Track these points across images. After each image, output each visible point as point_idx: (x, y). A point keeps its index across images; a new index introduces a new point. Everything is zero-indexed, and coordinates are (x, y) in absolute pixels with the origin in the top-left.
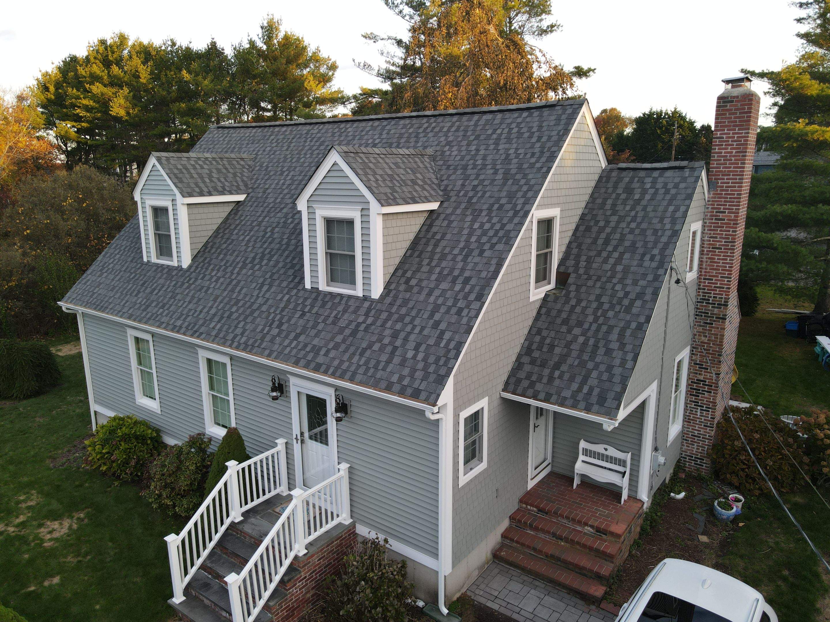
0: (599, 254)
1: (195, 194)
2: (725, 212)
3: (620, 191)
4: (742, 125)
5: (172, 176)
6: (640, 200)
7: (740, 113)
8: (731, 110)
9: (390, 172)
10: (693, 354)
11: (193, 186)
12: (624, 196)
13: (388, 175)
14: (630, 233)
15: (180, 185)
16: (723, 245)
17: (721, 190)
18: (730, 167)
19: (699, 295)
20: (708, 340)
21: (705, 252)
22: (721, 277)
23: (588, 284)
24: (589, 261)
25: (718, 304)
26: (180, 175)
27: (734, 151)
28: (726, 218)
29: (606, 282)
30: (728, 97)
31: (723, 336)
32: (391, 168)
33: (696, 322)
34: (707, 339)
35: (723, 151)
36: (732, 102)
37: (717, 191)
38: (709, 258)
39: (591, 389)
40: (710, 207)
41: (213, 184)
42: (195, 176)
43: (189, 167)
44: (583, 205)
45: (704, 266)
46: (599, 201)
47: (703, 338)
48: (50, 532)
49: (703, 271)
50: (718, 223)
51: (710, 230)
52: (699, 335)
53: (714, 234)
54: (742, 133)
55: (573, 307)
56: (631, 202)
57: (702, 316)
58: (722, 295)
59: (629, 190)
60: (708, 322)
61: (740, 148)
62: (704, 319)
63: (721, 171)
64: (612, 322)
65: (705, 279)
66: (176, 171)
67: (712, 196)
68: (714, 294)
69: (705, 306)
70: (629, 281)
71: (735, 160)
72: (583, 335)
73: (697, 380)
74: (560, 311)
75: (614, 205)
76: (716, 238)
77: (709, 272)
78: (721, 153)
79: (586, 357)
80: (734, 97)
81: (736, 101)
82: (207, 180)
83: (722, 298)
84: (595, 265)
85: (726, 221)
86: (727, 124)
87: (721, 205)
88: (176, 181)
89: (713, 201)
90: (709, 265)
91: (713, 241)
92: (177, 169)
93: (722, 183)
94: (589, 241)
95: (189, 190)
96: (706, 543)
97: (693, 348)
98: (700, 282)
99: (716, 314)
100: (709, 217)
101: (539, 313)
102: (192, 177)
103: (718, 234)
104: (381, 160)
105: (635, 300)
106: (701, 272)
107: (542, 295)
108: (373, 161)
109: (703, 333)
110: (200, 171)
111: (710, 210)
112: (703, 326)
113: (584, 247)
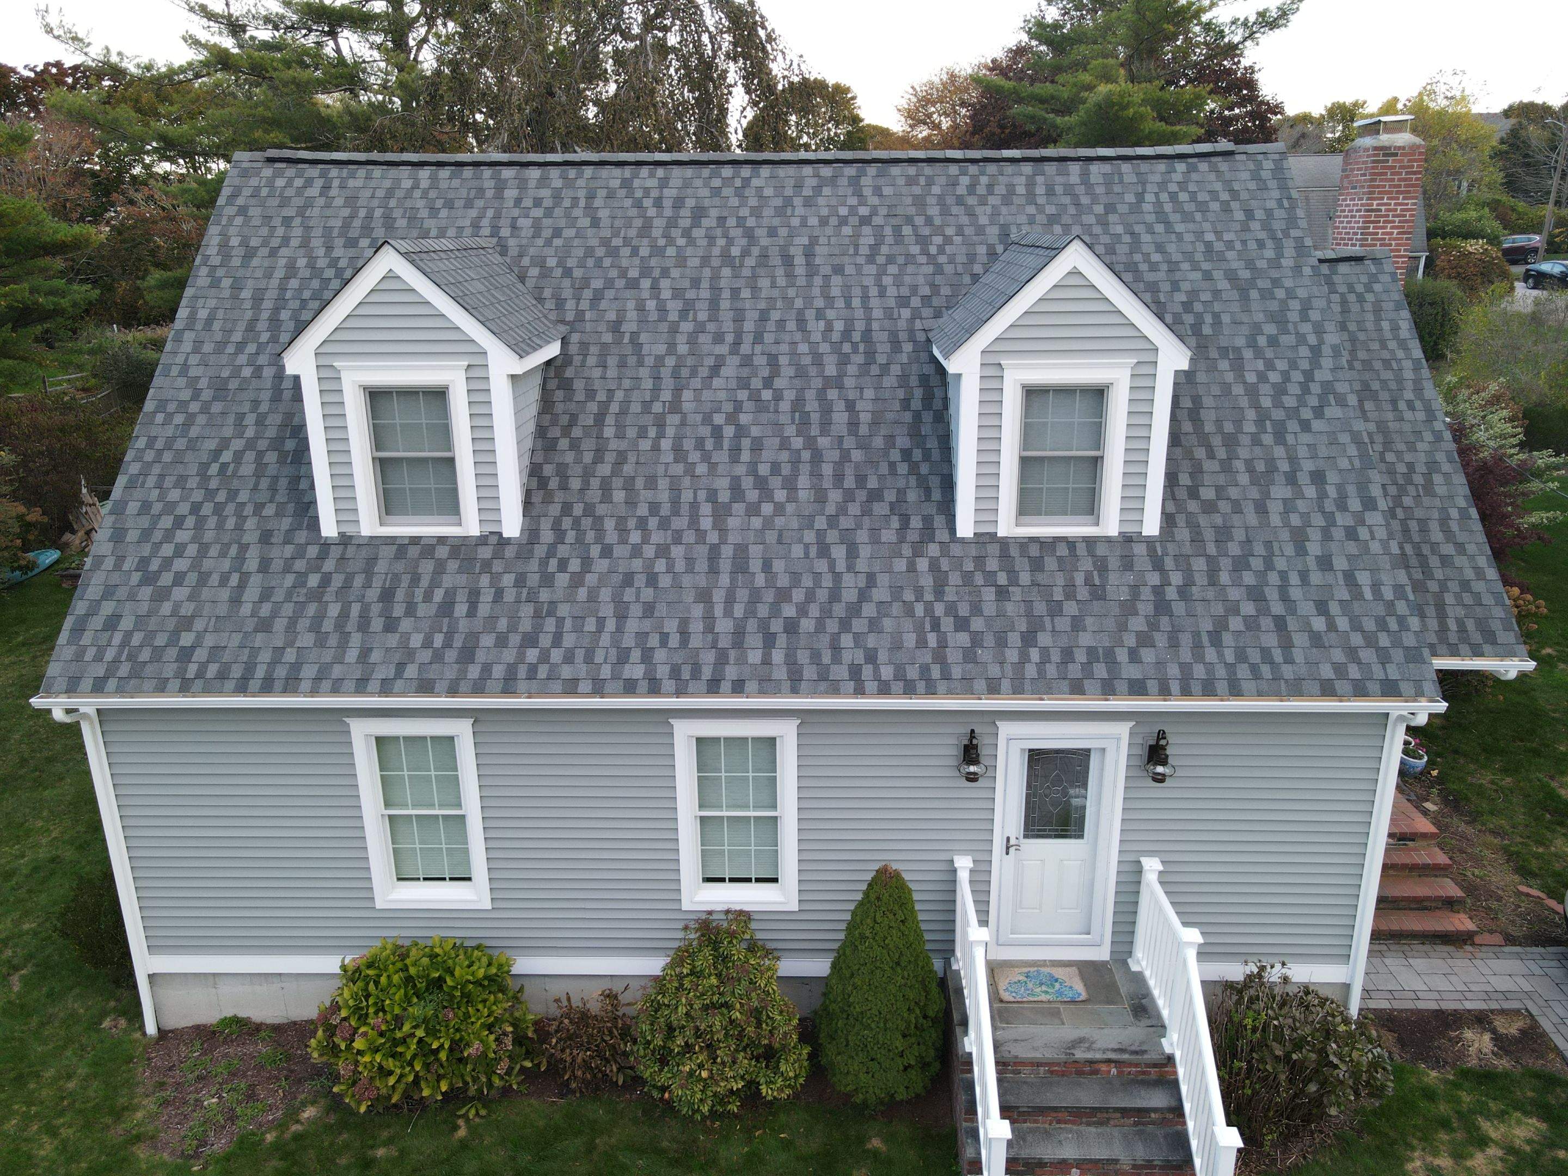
1: (524, 347)
4: (1409, 192)
5: (464, 303)
7: (1407, 173)
8: (1394, 167)
11: (503, 326)
15: (492, 327)
30: (1390, 148)
39: (1461, 623)
64: (1419, 514)
70: (1400, 446)
79: (1417, 575)
80: (1399, 148)
82: (502, 310)
88: (479, 316)
95: (511, 338)
96: (1437, 811)
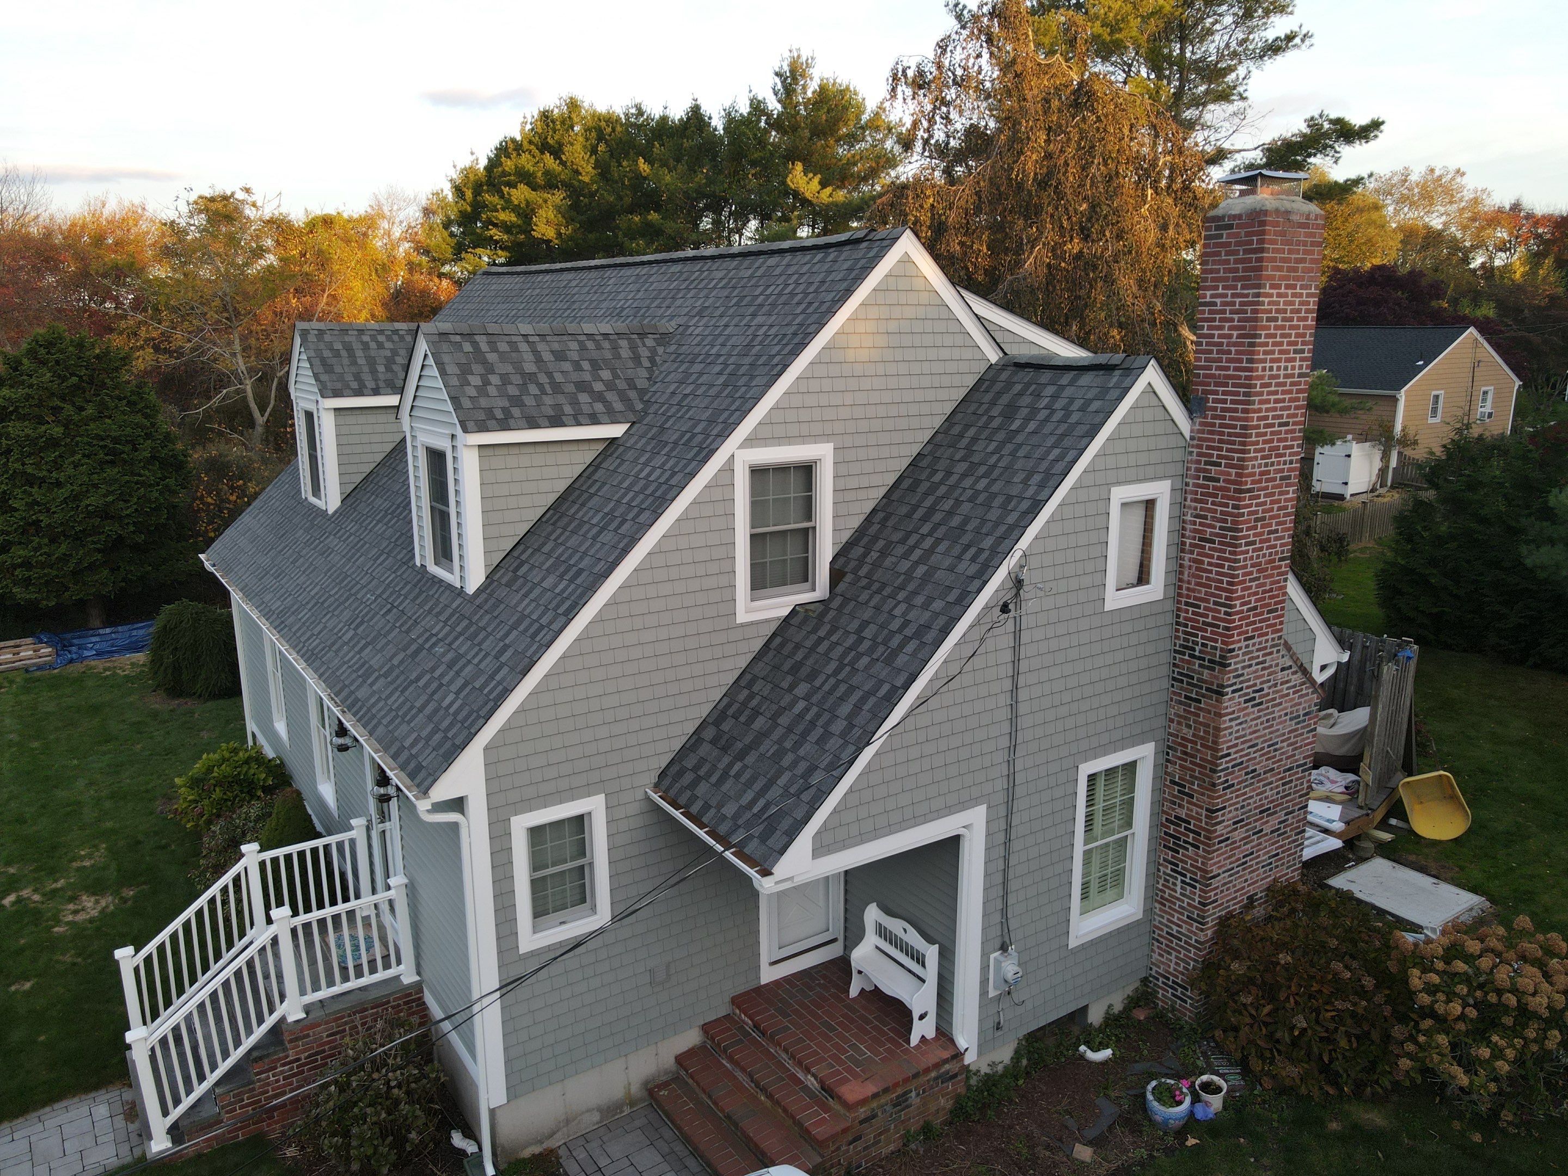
0: (903, 541)
1: (346, 392)
2: (1219, 465)
3: (995, 412)
4: (1249, 278)
5: (317, 362)
6: (1017, 432)
7: (1245, 251)
9: (530, 367)
10: (1168, 761)
11: (349, 377)
12: (995, 423)
13: (523, 374)
14: (970, 500)
15: (324, 377)
16: (1217, 535)
17: (1214, 417)
18: (1228, 368)
19: (1177, 638)
20: (1194, 735)
21: (1187, 547)
22: (1215, 603)
23: (860, 599)
24: (883, 554)
25: (1209, 661)
26: (334, 361)
27: (1235, 333)
28: (1222, 478)
29: (889, 597)
31: (1218, 729)
32: (539, 360)
33: (1175, 693)
34: (1191, 732)
35: (1216, 332)
36: (1230, 227)
37: (1206, 417)
38: (1195, 561)
40: (1195, 450)
41: (389, 376)
42: (361, 361)
43: (357, 346)
44: (927, 435)
45: (1186, 577)
46: (956, 430)
47: (1185, 730)
48: (76, 912)
49: (1185, 586)
50: (1208, 487)
51: (1195, 500)
52: (1179, 723)
53: (1202, 509)
54: (1247, 296)
55: (820, 640)
56: (1001, 436)
57: (1182, 681)
58: (1216, 641)
59: (1010, 412)
60: (1194, 696)
61: (1244, 328)
62: (1186, 690)
63: (1213, 376)
64: (855, 681)
65: (1187, 604)
66: (327, 354)
67: (1197, 427)
68: (1203, 638)
69: (1188, 662)
70: (919, 600)
71: (1237, 352)
72: (807, 698)
73: (1176, 817)
74: (798, 646)
75: (974, 440)
76: (1205, 517)
77: (1194, 591)
78: (1212, 336)
79: (788, 744)
80: (1234, 217)
81: (1238, 226)
82: (381, 369)
83: (1216, 648)
84: (888, 562)
85: (1222, 484)
86: (1221, 274)
87: (1213, 448)
88: (320, 369)
89: (1200, 439)
90: (1194, 576)
91: (1201, 524)
92: (332, 349)
93: (1215, 401)
94: (904, 510)
95: (339, 385)
96: (1083, 1162)
97: (1169, 747)
98: (1179, 609)
99: (1205, 682)
100: (1192, 472)
101: (767, 645)
102: (354, 363)
103: (1209, 510)
104: (524, 347)
105: (911, 638)
106: (1180, 588)
107: (785, 612)
108: (503, 347)
109: (1186, 718)
110: (373, 353)
111: (1195, 457)
112: (1185, 704)
113: (890, 523)
